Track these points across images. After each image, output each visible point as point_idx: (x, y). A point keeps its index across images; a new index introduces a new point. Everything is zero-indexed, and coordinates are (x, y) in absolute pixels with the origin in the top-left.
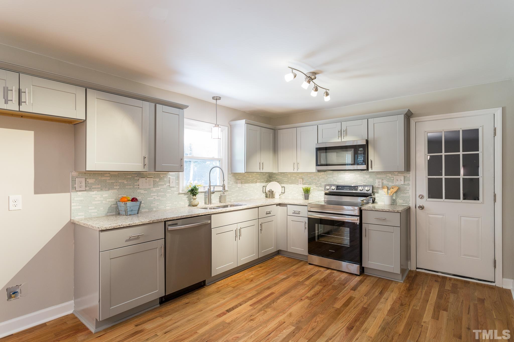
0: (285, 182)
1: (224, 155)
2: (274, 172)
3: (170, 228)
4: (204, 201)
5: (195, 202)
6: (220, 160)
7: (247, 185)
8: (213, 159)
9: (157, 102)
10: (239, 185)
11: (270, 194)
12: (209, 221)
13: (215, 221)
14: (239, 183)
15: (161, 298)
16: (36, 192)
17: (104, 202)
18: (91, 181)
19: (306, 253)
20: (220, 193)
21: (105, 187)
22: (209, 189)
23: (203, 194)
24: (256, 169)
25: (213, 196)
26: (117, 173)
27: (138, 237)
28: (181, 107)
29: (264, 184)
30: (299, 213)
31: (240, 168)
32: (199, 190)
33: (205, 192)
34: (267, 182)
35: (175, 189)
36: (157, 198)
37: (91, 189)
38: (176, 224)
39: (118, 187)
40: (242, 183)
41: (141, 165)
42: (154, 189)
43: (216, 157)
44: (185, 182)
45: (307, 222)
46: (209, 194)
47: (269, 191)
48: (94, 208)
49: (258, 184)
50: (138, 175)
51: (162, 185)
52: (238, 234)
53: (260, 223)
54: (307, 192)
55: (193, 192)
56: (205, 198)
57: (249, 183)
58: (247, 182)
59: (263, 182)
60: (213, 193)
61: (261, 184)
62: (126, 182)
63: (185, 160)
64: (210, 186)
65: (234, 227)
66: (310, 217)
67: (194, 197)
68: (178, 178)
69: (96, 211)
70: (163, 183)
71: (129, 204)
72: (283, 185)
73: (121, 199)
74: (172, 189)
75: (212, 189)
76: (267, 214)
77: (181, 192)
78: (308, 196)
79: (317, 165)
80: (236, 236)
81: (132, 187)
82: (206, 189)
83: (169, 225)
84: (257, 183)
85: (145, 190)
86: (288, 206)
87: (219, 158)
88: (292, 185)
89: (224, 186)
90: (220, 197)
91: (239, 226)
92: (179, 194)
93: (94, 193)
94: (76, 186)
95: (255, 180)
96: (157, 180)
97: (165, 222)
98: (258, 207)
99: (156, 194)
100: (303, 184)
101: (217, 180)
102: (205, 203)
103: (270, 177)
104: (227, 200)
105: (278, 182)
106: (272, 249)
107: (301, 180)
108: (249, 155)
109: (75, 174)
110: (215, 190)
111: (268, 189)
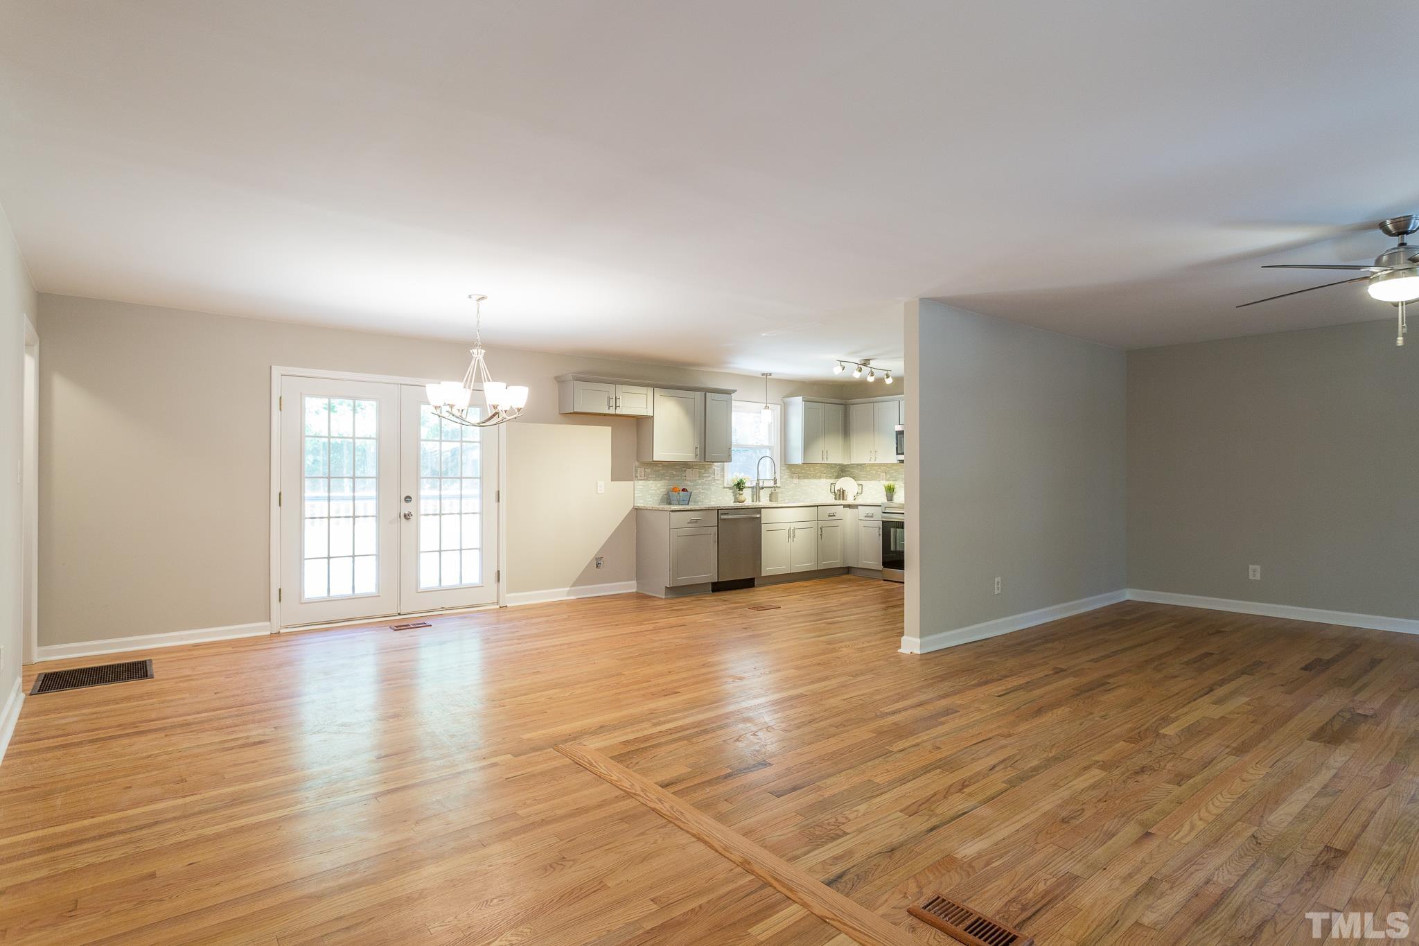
0: (863, 477)
1: (775, 442)
2: (845, 464)
3: (723, 517)
4: (751, 499)
5: (741, 498)
6: (770, 448)
7: (806, 481)
8: (763, 447)
9: (706, 390)
10: (796, 481)
11: (841, 494)
12: (758, 516)
13: (766, 516)
14: (796, 478)
15: (713, 584)
16: (612, 480)
17: (658, 491)
18: (648, 471)
19: (881, 567)
20: (771, 489)
21: (659, 477)
22: (758, 484)
23: (750, 489)
24: (818, 459)
25: (762, 492)
26: (667, 463)
27: (696, 521)
28: (728, 392)
29: (832, 481)
30: (872, 517)
31: (797, 458)
32: (746, 485)
33: (752, 488)
34: (835, 478)
35: (720, 482)
36: (702, 491)
37: (647, 480)
38: (727, 514)
39: (668, 478)
40: (799, 478)
41: (693, 455)
42: (700, 481)
43: (766, 444)
44: (730, 475)
45: (881, 527)
46: (757, 489)
47: (839, 490)
48: (650, 496)
49: (823, 481)
50: (684, 465)
51: (708, 477)
52: (791, 534)
53: (820, 526)
54: (890, 491)
55: (739, 486)
56: (753, 495)
57: (810, 478)
58: (806, 477)
59: (830, 478)
60: (763, 488)
61: (828, 480)
62: (675, 473)
63: (732, 449)
64: (758, 480)
65: (787, 526)
66: (884, 520)
67: (741, 492)
68: (723, 469)
69: (651, 499)
70: (707, 475)
71: (681, 492)
72: (860, 482)
73: (674, 489)
74: (717, 482)
75: (761, 485)
76: (829, 516)
77: (726, 485)
78: (892, 496)
79: (897, 454)
80: (789, 537)
81: (679, 478)
82: (754, 484)
83: (722, 514)
84: (822, 479)
85: (691, 481)
86: (859, 507)
87: (770, 445)
88: (872, 482)
89: (775, 481)
90: (771, 495)
91: (793, 526)
92: (724, 488)
93: (651, 482)
94: (638, 475)
95: (818, 475)
96: (703, 471)
97: (718, 510)
98: (817, 506)
99: (701, 487)
100: (886, 480)
101: (766, 473)
102: (753, 501)
103: (842, 471)
104: (779, 499)
105: (853, 478)
106: (837, 563)
107: (884, 474)
108: (808, 441)
109: (637, 463)
110: (765, 485)
111: (837, 488)
